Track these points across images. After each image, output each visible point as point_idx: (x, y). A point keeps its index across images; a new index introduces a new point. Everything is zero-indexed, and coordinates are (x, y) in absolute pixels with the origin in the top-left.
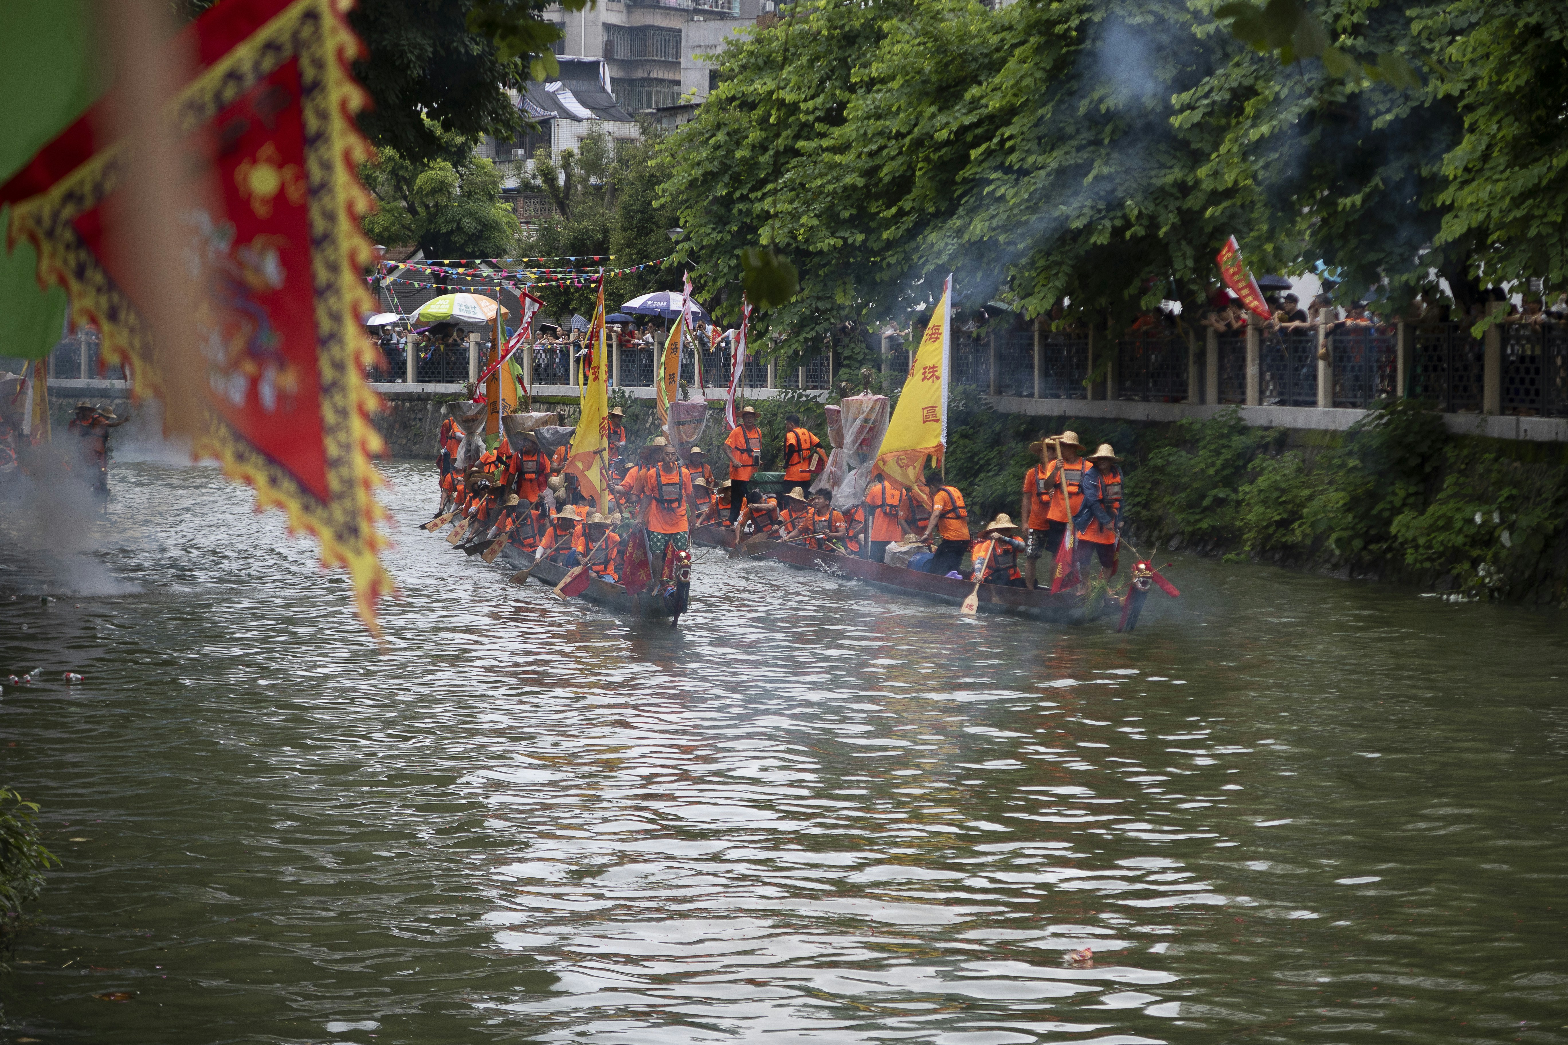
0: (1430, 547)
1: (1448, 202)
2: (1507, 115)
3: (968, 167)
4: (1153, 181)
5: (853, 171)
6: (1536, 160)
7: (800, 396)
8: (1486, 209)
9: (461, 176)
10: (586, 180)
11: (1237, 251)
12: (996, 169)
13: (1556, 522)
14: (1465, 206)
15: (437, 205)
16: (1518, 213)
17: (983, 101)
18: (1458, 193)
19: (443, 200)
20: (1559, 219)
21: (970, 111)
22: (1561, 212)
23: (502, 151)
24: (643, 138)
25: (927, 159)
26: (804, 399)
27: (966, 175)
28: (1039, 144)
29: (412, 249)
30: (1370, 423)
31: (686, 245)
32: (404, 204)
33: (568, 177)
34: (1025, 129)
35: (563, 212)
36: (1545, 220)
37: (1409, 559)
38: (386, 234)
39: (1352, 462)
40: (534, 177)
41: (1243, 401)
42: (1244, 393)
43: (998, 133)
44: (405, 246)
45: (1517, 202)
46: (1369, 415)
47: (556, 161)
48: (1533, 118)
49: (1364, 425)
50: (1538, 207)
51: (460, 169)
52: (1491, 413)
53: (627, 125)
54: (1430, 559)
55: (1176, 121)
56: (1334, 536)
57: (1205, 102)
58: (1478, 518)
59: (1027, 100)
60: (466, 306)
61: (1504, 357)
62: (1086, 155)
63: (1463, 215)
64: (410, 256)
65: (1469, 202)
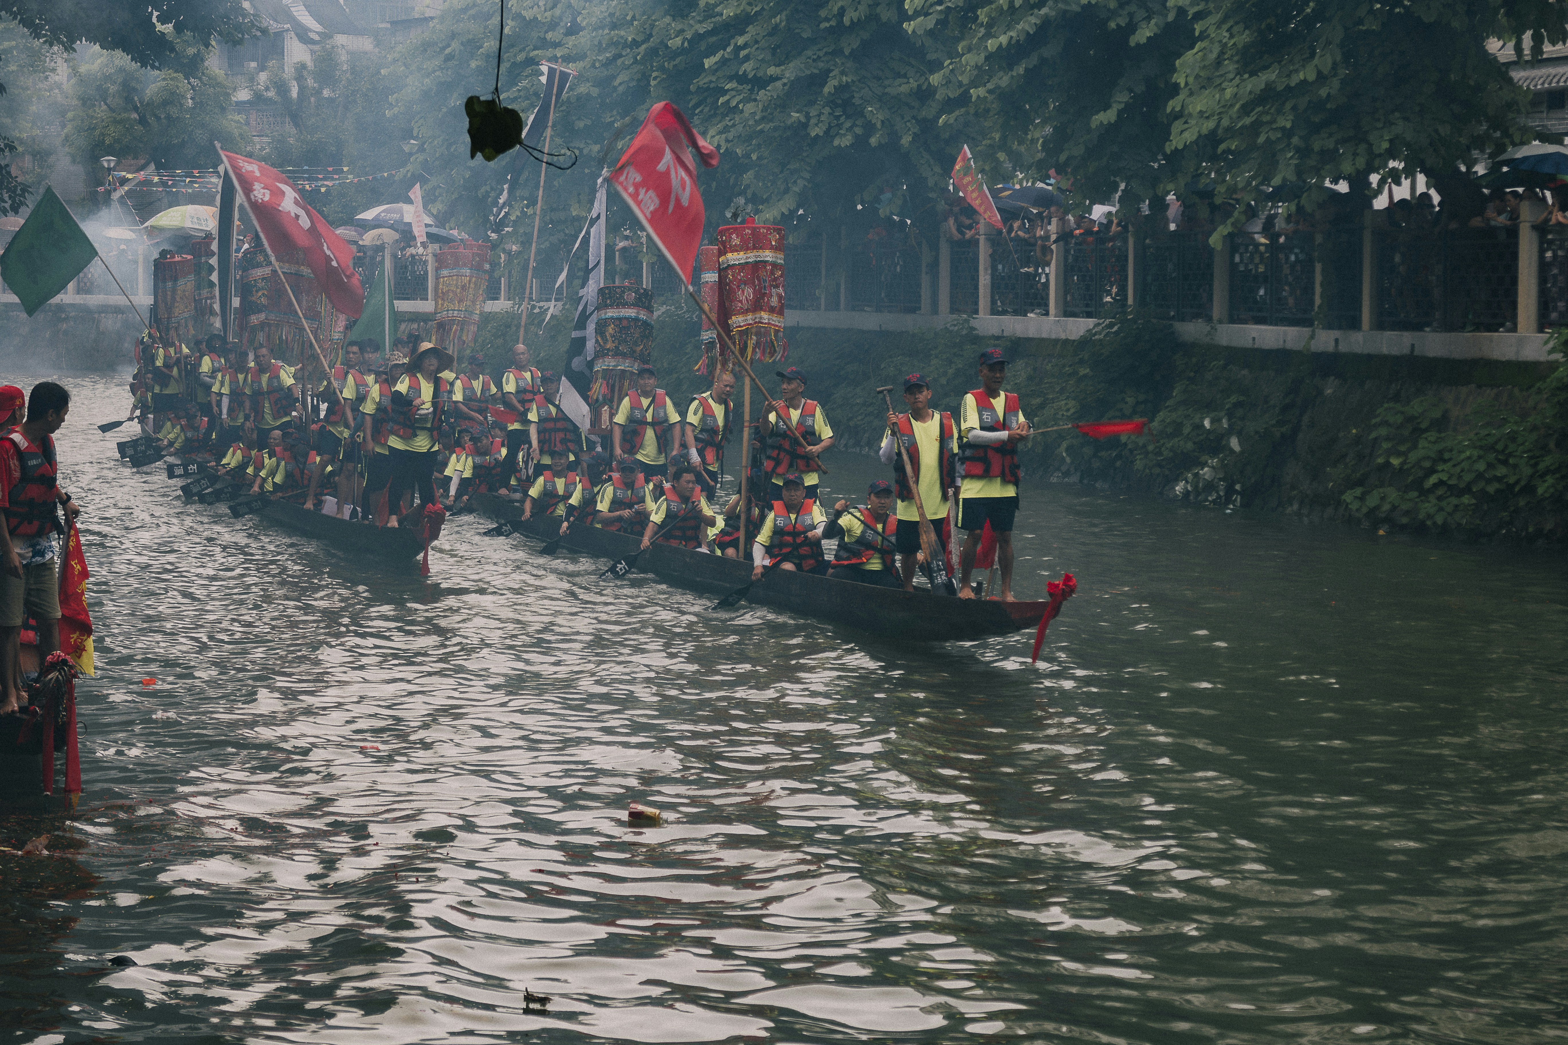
0: (1160, 453)
1: (1178, 109)
2: (1237, 23)
3: (703, 75)
4: (888, 90)
5: (588, 80)
6: (1266, 68)
7: (534, 307)
8: (1216, 117)
9: (193, 88)
10: (318, 92)
11: (969, 159)
12: (731, 78)
13: (1284, 429)
14: (1195, 114)
15: (169, 117)
16: (1247, 121)
17: (718, 9)
18: (1188, 100)
19: (174, 111)
20: (1288, 125)
21: (706, 18)
22: (1291, 117)
23: (234, 63)
24: (377, 50)
25: (662, 69)
26: (536, 311)
27: (701, 83)
28: (773, 55)
29: (143, 162)
30: (1100, 333)
31: (421, 157)
32: (135, 116)
33: (302, 89)
34: (759, 38)
35: (297, 125)
36: (1274, 126)
37: (1139, 464)
38: (117, 146)
39: (1084, 371)
40: (267, 89)
41: (976, 312)
42: (976, 303)
43: (732, 42)
44: (136, 158)
45: (1246, 110)
46: (1099, 324)
47: (289, 71)
48: (1263, 26)
49: (1095, 334)
50: (1267, 113)
51: (192, 80)
52: (1220, 322)
53: (360, 39)
54: (1159, 465)
55: (909, 27)
56: (1064, 445)
57: (939, 8)
58: (1207, 423)
59: (763, 9)
60: (198, 219)
61: (1233, 266)
62: (821, 65)
63: (1193, 122)
64: (142, 168)
65: (1199, 108)
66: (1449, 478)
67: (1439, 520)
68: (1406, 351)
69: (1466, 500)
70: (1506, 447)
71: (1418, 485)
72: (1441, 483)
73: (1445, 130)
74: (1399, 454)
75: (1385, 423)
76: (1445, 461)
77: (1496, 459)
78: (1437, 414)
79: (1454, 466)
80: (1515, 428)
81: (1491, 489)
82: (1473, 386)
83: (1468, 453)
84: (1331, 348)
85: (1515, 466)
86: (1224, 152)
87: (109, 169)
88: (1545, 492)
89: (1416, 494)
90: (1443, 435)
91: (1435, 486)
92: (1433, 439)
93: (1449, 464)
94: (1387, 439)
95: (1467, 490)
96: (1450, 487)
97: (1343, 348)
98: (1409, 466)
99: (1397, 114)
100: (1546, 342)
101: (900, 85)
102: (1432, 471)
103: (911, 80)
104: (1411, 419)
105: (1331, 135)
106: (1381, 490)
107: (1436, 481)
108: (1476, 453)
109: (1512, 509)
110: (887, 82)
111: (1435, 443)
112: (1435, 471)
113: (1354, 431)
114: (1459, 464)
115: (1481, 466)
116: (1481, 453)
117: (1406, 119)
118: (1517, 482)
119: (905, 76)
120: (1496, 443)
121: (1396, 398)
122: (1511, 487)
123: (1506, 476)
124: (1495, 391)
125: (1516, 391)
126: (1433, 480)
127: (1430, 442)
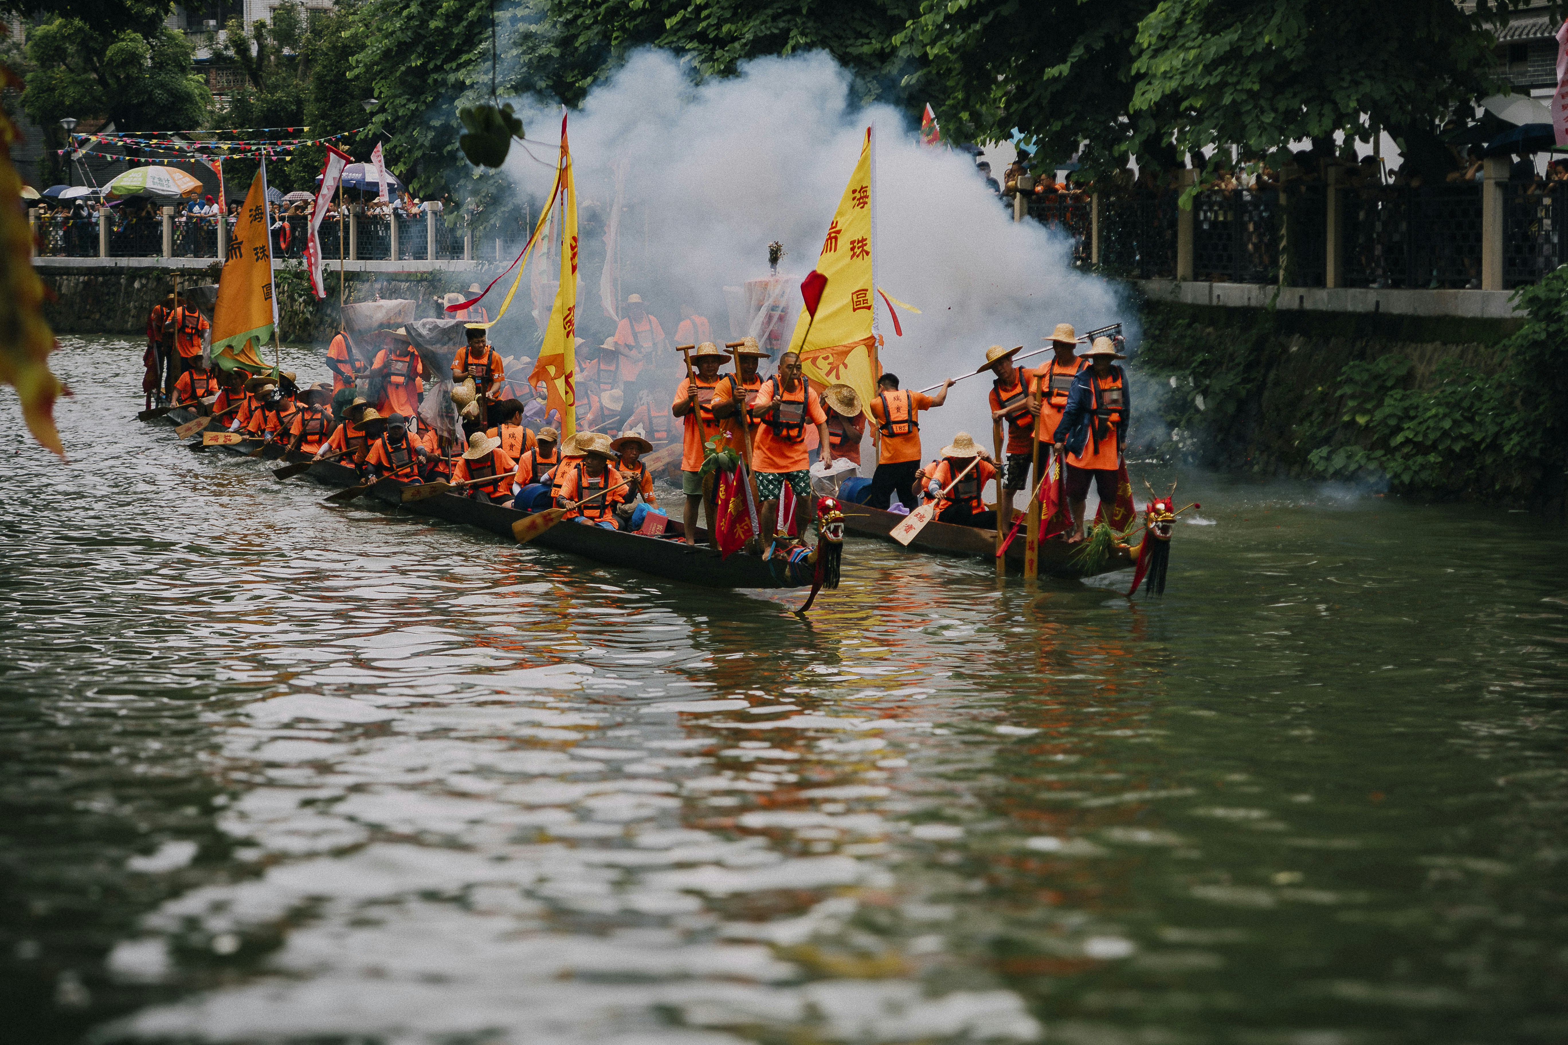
1: (1142, 71)
3: (664, 36)
4: (850, 51)
5: (549, 41)
6: (1228, 27)
7: (497, 267)
8: (1179, 76)
9: (152, 47)
10: (279, 51)
11: (933, 120)
12: (691, 38)
13: (1249, 387)
14: (1159, 74)
15: (128, 77)
16: (1212, 79)
18: (1152, 61)
19: (134, 72)
20: (1254, 87)
22: (1257, 81)
23: (193, 22)
24: (337, 8)
25: (622, 28)
28: (735, 13)
29: (103, 121)
31: (381, 117)
32: (94, 76)
33: (261, 48)
35: (256, 84)
36: (1239, 87)
38: (77, 107)
40: (226, 48)
44: (96, 118)
45: (1209, 69)
47: (248, 31)
50: (1231, 74)
51: (151, 40)
52: (1184, 279)
58: (1173, 382)
60: (160, 179)
61: (1197, 224)
62: (781, 25)
63: (1156, 83)
64: (102, 129)
65: (1162, 69)
66: (1415, 436)
67: (1406, 478)
68: (1371, 308)
69: (1432, 458)
70: (1472, 404)
71: (1384, 443)
72: (1408, 441)
73: (1409, 86)
74: (1364, 412)
75: (1350, 381)
76: (1412, 419)
77: (1462, 415)
78: (1402, 371)
79: (1420, 423)
80: (1481, 385)
81: (1457, 448)
82: (1438, 343)
83: (1434, 411)
84: (1295, 305)
85: (1480, 424)
86: (1187, 109)
87: (69, 131)
88: (1511, 450)
89: (1382, 452)
90: (1408, 392)
91: (1402, 444)
92: (1398, 396)
93: (1415, 422)
94: (1353, 397)
95: (1434, 447)
96: (1416, 444)
97: (1308, 305)
98: (1375, 423)
99: (1362, 73)
100: (1511, 299)
101: (862, 45)
102: (1398, 429)
103: (873, 41)
104: (1376, 377)
105: (1295, 95)
106: (1348, 448)
107: (1403, 440)
108: (1441, 410)
109: (1478, 466)
110: (849, 42)
111: (1401, 400)
112: (1401, 429)
113: (1320, 389)
114: (1425, 421)
115: (1447, 424)
116: (1447, 411)
117: (1371, 77)
118: (1483, 439)
119: (867, 36)
120: (1462, 400)
121: (1362, 356)
122: (1477, 444)
123: (1472, 434)
124: (1460, 348)
125: (1482, 349)
126: (1400, 439)
127: (1396, 399)
